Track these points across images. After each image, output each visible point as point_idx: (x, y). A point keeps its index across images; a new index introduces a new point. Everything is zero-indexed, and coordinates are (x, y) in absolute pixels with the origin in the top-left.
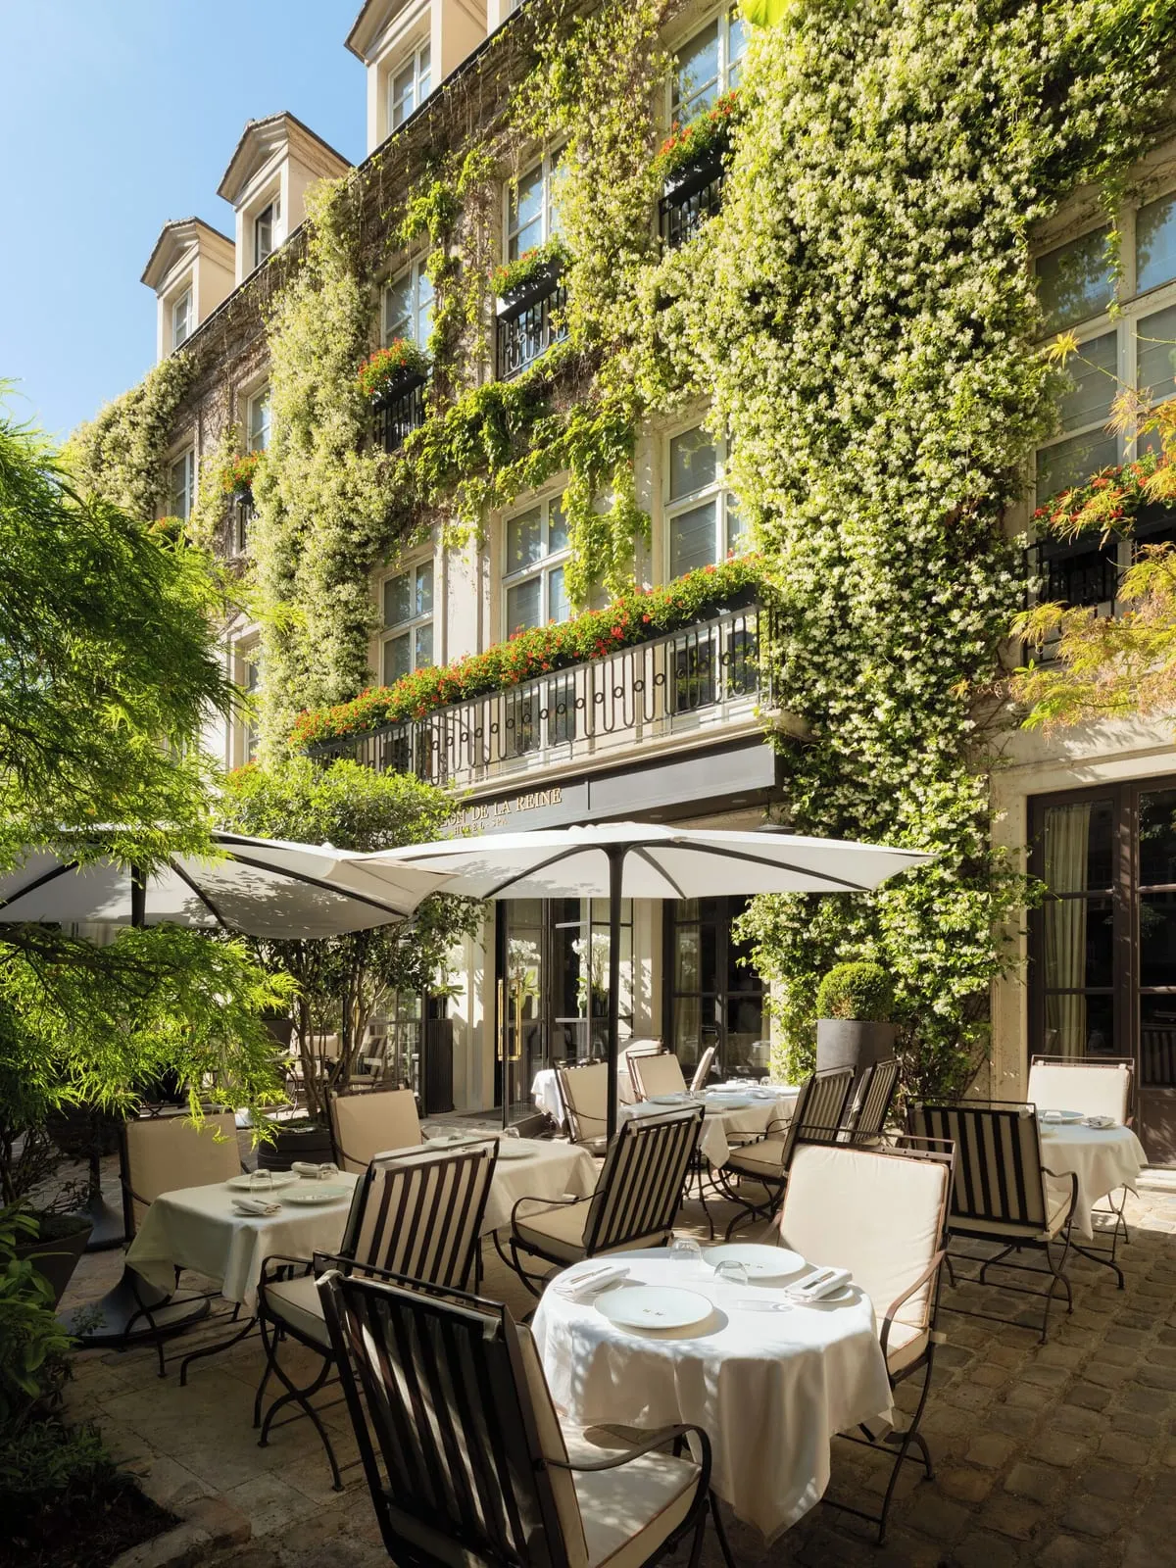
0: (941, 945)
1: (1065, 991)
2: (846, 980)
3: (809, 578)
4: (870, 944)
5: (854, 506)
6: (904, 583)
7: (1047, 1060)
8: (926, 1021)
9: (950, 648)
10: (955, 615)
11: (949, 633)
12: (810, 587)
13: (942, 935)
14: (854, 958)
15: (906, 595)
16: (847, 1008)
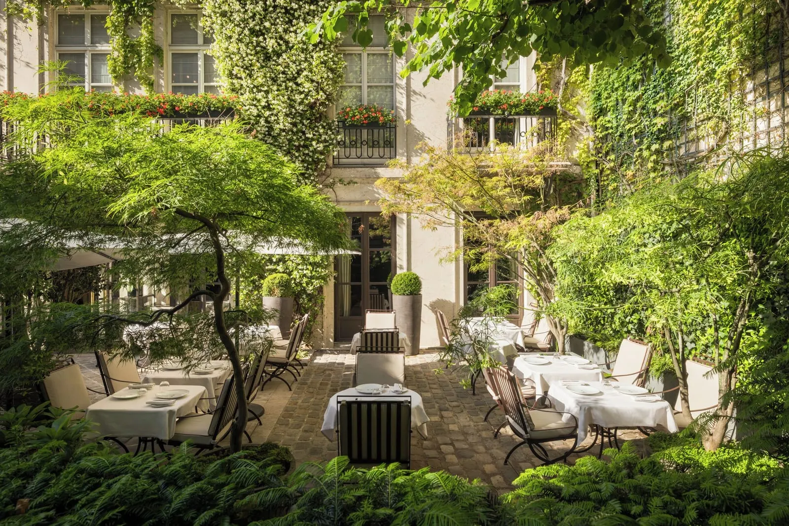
0: (310, 267)
1: (345, 284)
2: (277, 281)
3: (255, 112)
4: (281, 266)
5: (275, 88)
6: (294, 124)
7: (371, 311)
8: (304, 296)
9: (311, 154)
10: (314, 143)
11: (311, 149)
12: (255, 114)
13: (310, 264)
14: (275, 271)
15: (295, 130)
16: (277, 292)
